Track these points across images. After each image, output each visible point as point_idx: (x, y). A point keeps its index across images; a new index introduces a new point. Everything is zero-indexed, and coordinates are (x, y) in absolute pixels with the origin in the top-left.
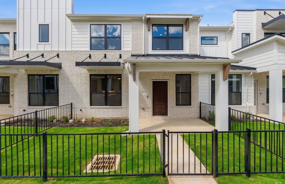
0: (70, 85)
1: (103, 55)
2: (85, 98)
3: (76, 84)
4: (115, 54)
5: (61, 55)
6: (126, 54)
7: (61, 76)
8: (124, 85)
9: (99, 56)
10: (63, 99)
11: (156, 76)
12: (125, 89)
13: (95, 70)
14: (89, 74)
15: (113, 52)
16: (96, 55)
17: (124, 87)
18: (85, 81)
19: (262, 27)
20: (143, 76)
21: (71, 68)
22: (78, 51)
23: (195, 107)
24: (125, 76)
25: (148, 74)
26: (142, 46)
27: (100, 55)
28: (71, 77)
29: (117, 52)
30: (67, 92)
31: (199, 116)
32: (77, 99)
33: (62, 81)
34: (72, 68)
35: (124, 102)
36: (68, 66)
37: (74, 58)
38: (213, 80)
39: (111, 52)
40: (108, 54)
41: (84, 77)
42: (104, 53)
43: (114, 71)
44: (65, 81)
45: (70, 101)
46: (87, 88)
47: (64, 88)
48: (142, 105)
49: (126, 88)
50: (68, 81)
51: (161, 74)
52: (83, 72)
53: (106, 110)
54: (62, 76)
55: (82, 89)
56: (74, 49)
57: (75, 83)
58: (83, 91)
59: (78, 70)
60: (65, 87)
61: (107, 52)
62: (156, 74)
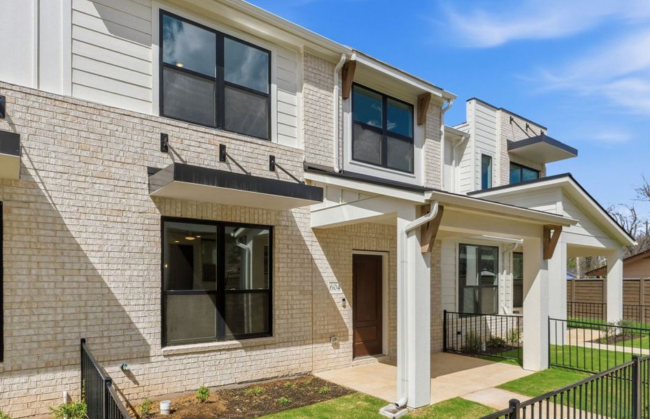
0: (66, 259)
1: (213, 147)
2: (140, 314)
3: (99, 254)
4: (257, 151)
5: (16, 107)
6: (290, 158)
7: (15, 211)
8: (281, 265)
9: (199, 150)
10: (30, 323)
11: (363, 239)
12: (286, 279)
13: (184, 202)
14: (159, 217)
15: (249, 144)
16: (186, 142)
17: (281, 270)
18: (141, 244)
19: (508, 149)
20: (332, 236)
21: (73, 177)
22: (109, 109)
23: (436, 324)
24: (285, 232)
25: (345, 230)
26: (330, 142)
27: (203, 146)
28: (75, 222)
29: (263, 148)
30: (49, 292)
31: (442, 347)
32: (106, 321)
33: (26, 238)
34: (82, 179)
35: (282, 321)
36: (60, 169)
37: (92, 136)
38: (462, 256)
39: (242, 143)
40: (233, 146)
41: (140, 227)
42: (219, 141)
43: (252, 211)
44: (42, 239)
45: (66, 330)
46: (152, 273)
47: (33, 272)
48: (330, 327)
49: (287, 273)
50: (57, 240)
51: (374, 236)
52: (132, 202)
53: (225, 356)
54: (23, 212)
55: (131, 276)
56: (81, 95)
57: (96, 248)
58: (135, 284)
59: (111, 194)
60: (39, 268)
61: (227, 140)
62: (362, 234)
